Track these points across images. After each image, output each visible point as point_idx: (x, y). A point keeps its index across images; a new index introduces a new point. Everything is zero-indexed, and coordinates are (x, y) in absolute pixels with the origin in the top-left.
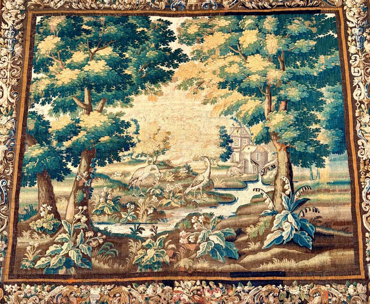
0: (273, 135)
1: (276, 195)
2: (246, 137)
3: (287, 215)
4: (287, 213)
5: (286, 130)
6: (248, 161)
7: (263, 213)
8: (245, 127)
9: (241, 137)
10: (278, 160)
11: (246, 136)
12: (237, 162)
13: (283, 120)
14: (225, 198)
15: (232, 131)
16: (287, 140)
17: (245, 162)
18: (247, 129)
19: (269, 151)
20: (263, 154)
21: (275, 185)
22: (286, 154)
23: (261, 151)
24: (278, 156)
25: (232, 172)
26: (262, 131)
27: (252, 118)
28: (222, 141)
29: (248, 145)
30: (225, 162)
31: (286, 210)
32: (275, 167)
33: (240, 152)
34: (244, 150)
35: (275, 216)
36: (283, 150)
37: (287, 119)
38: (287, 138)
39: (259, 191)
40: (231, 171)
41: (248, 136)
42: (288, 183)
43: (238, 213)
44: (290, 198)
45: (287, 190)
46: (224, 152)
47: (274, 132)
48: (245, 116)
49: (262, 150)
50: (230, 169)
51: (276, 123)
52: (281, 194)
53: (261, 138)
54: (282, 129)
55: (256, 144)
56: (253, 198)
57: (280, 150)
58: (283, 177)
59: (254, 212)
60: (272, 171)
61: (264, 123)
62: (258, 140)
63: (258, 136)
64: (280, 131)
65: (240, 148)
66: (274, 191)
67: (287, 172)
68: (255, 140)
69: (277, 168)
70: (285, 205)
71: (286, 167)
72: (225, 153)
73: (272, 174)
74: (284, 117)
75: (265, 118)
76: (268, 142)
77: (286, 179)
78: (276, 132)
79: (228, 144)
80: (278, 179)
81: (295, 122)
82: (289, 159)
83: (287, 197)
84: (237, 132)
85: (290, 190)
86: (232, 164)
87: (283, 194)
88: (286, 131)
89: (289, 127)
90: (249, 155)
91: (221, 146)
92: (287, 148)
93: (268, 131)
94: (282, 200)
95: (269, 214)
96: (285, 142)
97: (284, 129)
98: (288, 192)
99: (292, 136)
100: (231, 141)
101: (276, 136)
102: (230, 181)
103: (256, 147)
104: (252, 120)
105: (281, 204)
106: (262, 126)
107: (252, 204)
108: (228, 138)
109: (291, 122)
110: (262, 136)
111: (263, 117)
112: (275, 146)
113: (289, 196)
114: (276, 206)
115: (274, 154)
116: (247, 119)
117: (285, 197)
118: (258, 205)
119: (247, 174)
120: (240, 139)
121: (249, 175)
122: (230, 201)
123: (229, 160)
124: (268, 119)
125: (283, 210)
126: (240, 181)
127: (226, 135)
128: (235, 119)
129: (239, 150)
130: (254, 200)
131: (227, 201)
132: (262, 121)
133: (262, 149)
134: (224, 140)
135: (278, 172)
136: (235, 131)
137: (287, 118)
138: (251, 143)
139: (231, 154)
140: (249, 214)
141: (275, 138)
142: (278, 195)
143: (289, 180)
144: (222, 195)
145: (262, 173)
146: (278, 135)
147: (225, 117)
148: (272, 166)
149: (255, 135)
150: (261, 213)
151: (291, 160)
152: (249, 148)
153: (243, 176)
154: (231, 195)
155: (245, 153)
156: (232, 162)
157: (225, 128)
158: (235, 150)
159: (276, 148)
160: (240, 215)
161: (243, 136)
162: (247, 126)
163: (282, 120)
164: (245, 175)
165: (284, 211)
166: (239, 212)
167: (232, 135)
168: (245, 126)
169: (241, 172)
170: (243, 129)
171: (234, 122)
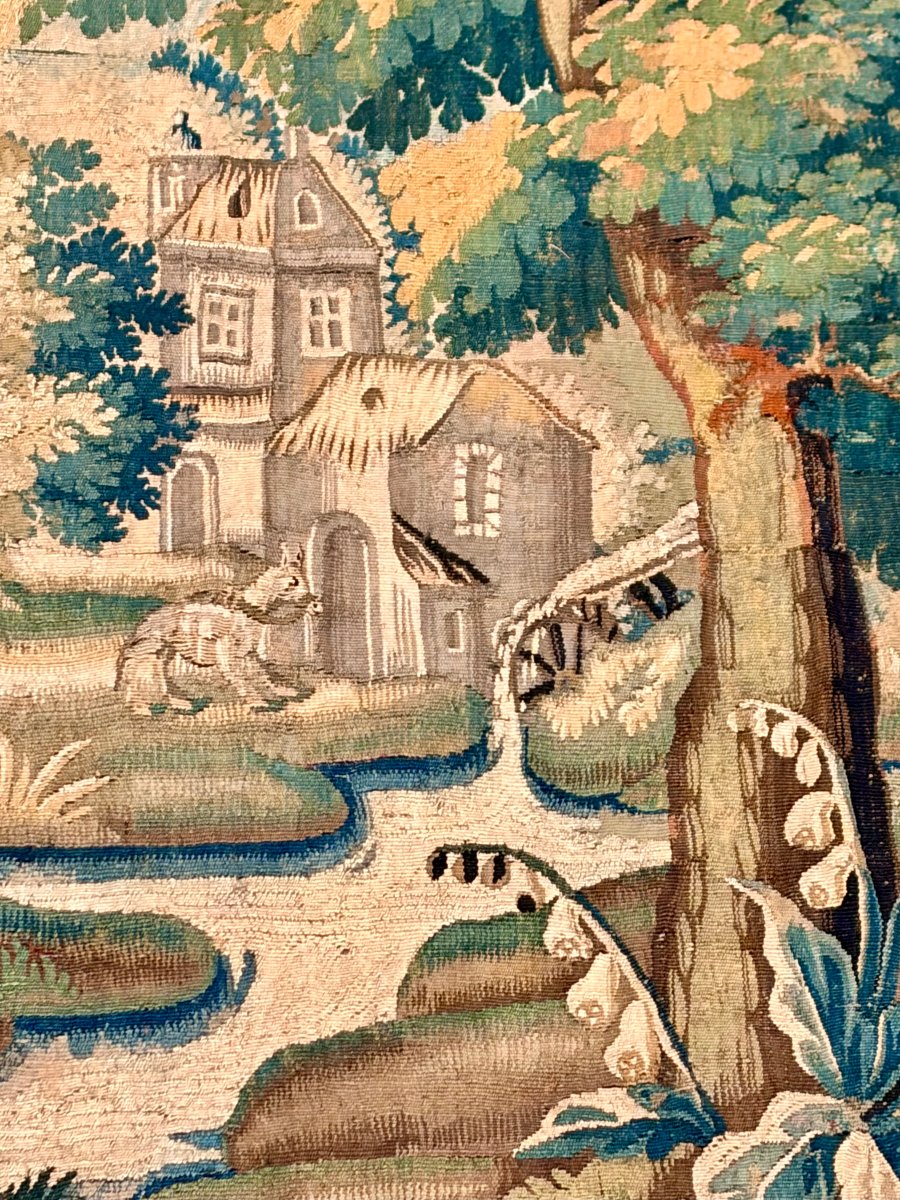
0: (645, 254)
1: (697, 917)
2: (340, 273)
3: (827, 1145)
4: (822, 1127)
5: (784, 202)
6: (364, 536)
7: (549, 1130)
8: (323, 155)
9: (282, 271)
10: (702, 522)
11: (334, 255)
12: (238, 552)
13: (746, 85)
14: (101, 966)
15: (176, 194)
16: (794, 302)
17: (331, 549)
18: (345, 178)
19: (597, 423)
20: (539, 464)
21: (675, 809)
22: (791, 457)
23: (510, 424)
24: (701, 485)
25: (179, 666)
26: (518, 209)
27: (405, 56)
28: (59, 312)
29: (358, 359)
30: (93, 544)
31: (806, 1085)
32: (673, 604)
33: (269, 435)
34: (317, 416)
35: (687, 1165)
36: (752, 410)
37: (796, 82)
38: (794, 284)
39: (500, 871)
40: (167, 651)
41: (363, 257)
42: (823, 783)
43: (250, 1142)
44: (851, 945)
45: (815, 857)
46: (82, 436)
47: (649, 217)
48: (321, 43)
49: (519, 415)
50: (155, 628)
51: (674, 127)
52: (754, 912)
53: (510, 282)
54: (738, 190)
55: (455, 352)
56: (434, 952)
57: (722, 416)
58: (773, 719)
59: (446, 1118)
60: (640, 653)
61: (538, 117)
62: (472, 306)
63: (479, 261)
64: (722, 204)
65: (273, 389)
66: (675, 873)
67: (809, 661)
68: (440, 308)
69: (691, 613)
70: (805, 1036)
71: (802, 599)
72: (93, 445)
73: (638, 678)
74: (753, 54)
75: (541, 64)
76: (594, 327)
77: (802, 736)
78: (670, 218)
79: (130, 348)
80: (710, 735)
81: (880, 110)
82: (823, 514)
83: (821, 943)
84: (236, 209)
85: (848, 855)
86: (181, 571)
87: (768, 900)
88: (781, 214)
89: (817, 160)
90: (379, 469)
91: (42, 366)
92: (803, 393)
93: (582, 207)
94: (767, 975)
95: (618, 1140)
96: (784, 334)
97: (760, 191)
98: (824, 884)
99: (853, 260)
100: (169, 316)
101: (676, 263)
102: (158, 762)
103: (453, 384)
104: (401, 78)
105: (758, 1017)
106: (514, 154)
107: (417, 1024)
108: (124, 282)
109: (839, 114)
110: (525, 262)
111: (522, 47)
112: (664, 366)
113: (840, 922)
114: (703, 1042)
115: (656, 457)
116: (341, 72)
117: (794, 942)
118: (487, 1038)
119: (360, 681)
120: (265, 288)
121: (383, 697)
122: (152, 994)
123: (143, 532)
124: (584, 78)
125: (773, 1088)
126: (277, 770)
127: (104, 248)
128: (205, 74)
129: (260, 411)
130: (442, 981)
131: (117, 998)
132: (513, 95)
133: (519, 401)
134: (78, 297)
135: (708, 659)
136: (213, 203)
137: (791, 64)
138: (394, 339)
139: (168, 455)
140: (386, 1149)
141: (662, 282)
142: (720, 916)
143: (838, 743)
144: (66, 927)
145: (531, 674)
146: (700, 255)
147: (85, 44)
148: (638, 592)
149: (436, 246)
150: (532, 1127)
151: (849, 519)
152: (372, 397)
153: (307, 709)
154: (167, 930)
155: (327, 443)
156: (186, 545)
157: (93, 161)
158: (210, 413)
159: (681, 389)
160: (274, 1158)
161: (306, 258)
162: (343, 148)
163: (732, 88)
164: (333, 697)
165: (787, 1103)
166: (269, 1128)
167: (174, 241)
168: (318, 145)
169: (282, 659)
170: (297, 179)
171: (202, 106)
